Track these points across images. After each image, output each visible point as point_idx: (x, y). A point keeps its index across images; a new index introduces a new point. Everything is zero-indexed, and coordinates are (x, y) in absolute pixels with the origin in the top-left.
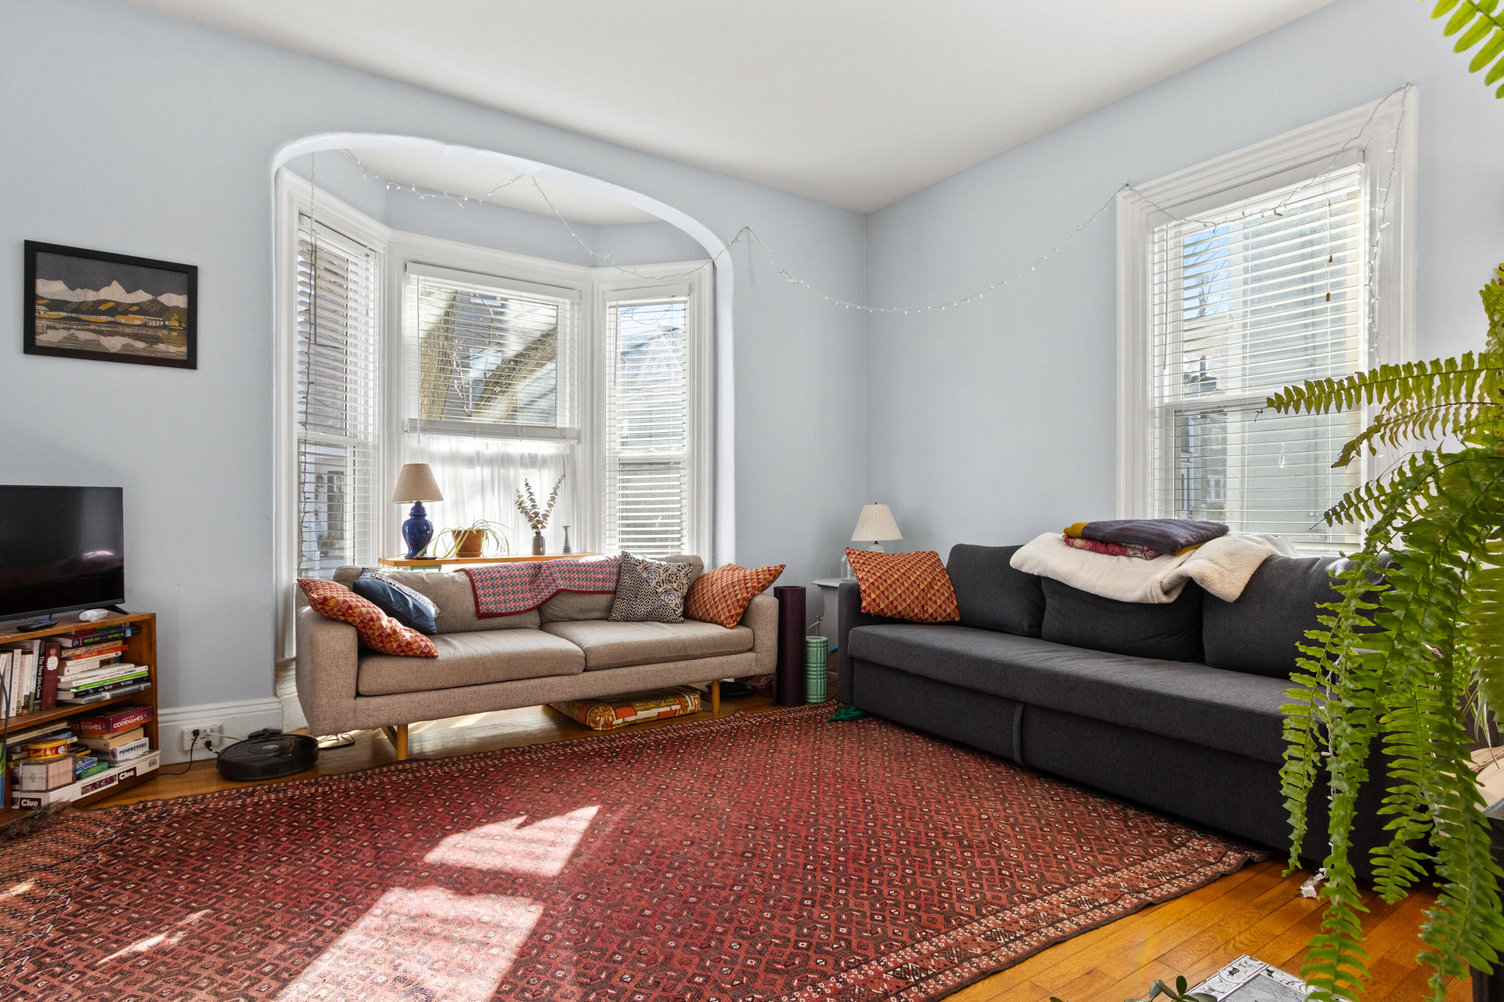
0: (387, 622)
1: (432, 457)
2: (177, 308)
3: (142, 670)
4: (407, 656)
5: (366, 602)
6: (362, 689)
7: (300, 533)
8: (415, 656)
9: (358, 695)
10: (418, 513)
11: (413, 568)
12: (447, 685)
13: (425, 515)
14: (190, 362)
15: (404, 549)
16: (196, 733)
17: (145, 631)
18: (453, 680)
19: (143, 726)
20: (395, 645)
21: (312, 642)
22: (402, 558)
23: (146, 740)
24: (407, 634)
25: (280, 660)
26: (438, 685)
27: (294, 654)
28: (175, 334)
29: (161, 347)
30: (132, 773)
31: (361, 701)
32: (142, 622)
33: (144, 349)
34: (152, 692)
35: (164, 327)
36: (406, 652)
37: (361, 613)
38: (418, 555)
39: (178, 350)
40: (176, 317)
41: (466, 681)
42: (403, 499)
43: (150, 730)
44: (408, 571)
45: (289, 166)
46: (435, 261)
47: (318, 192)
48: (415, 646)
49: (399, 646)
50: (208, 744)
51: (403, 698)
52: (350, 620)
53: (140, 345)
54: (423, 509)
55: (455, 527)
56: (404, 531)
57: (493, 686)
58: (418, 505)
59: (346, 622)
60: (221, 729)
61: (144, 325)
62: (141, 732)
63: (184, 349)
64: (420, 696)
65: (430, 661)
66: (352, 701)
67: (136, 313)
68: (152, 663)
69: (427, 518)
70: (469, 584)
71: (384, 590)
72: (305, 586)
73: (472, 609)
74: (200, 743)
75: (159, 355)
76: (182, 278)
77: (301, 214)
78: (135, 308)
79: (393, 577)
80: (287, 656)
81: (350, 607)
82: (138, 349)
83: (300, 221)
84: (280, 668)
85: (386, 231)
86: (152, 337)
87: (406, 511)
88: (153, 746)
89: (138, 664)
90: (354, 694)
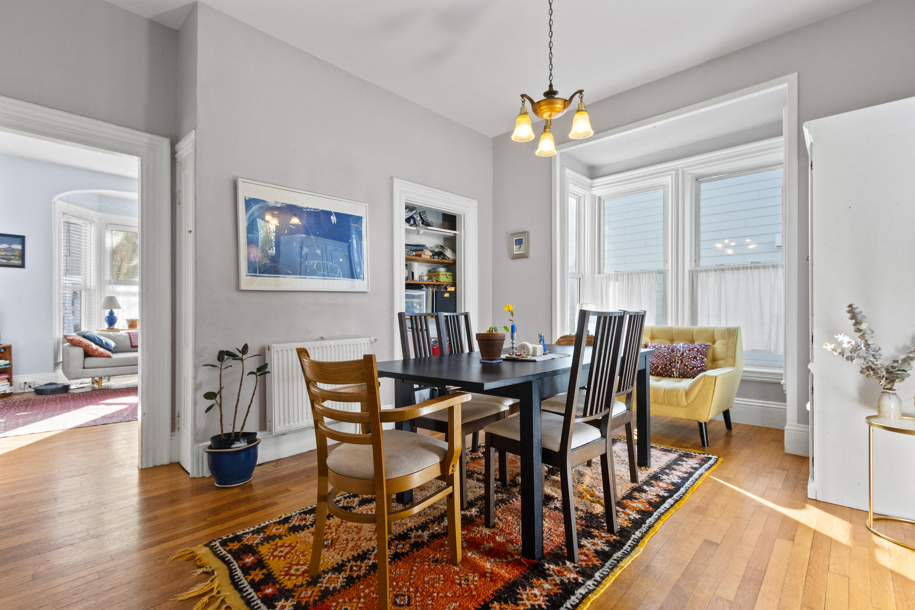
0: (94, 346)
1: (118, 293)
2: (18, 249)
3: (7, 362)
4: (101, 357)
5: (87, 340)
6: (85, 366)
7: (64, 320)
8: (104, 357)
9: (84, 368)
10: (111, 313)
11: (108, 332)
12: (116, 365)
13: (114, 314)
14: (22, 266)
15: (106, 326)
16: (25, 383)
17: (8, 350)
18: (118, 364)
19: (7, 379)
20: (97, 353)
21: (68, 352)
22: (105, 329)
23: (9, 383)
24: (102, 350)
25: (56, 362)
26: (112, 365)
27: (61, 360)
28: (17, 257)
29: (12, 261)
30: (4, 392)
31: (85, 370)
32: (7, 347)
33: (6, 263)
34: (10, 369)
35: (13, 255)
36: (101, 355)
37: (85, 344)
38: (111, 328)
39: (19, 262)
40: (18, 252)
41: (123, 364)
42: (105, 308)
43: (10, 380)
44: (106, 333)
45: (59, 199)
46: (119, 224)
47: (70, 205)
48: (104, 354)
49: (99, 354)
50: (30, 387)
51: (100, 369)
52: (81, 345)
53: (4, 261)
54: (113, 312)
55: (127, 318)
56: (106, 320)
57: (132, 366)
58: (111, 310)
59: (80, 346)
60: (34, 382)
61: (6, 255)
62: (7, 381)
63: (20, 262)
64: (106, 369)
65: (110, 358)
66: (82, 370)
67: (3, 251)
68: (10, 359)
69: (115, 315)
70: (128, 336)
71: (94, 337)
72: (65, 337)
73: (129, 344)
74: (27, 386)
75: (12, 264)
76: (20, 240)
77: (64, 213)
78: (3, 250)
79: (99, 334)
80: (58, 361)
81: (81, 342)
82: (3, 263)
83: (63, 216)
84: (56, 365)
85: (99, 214)
86: (8, 258)
87: (107, 313)
88: (11, 385)
89: (6, 360)
90: (82, 367)
